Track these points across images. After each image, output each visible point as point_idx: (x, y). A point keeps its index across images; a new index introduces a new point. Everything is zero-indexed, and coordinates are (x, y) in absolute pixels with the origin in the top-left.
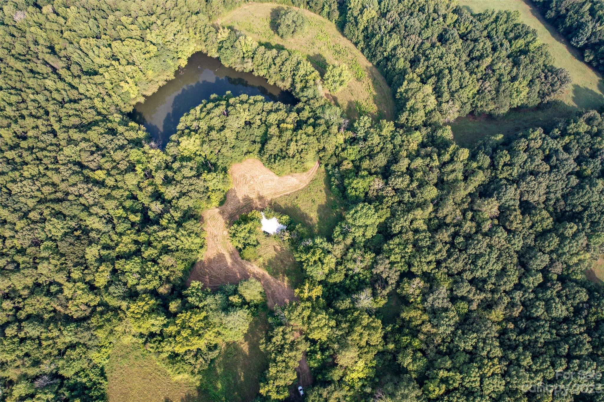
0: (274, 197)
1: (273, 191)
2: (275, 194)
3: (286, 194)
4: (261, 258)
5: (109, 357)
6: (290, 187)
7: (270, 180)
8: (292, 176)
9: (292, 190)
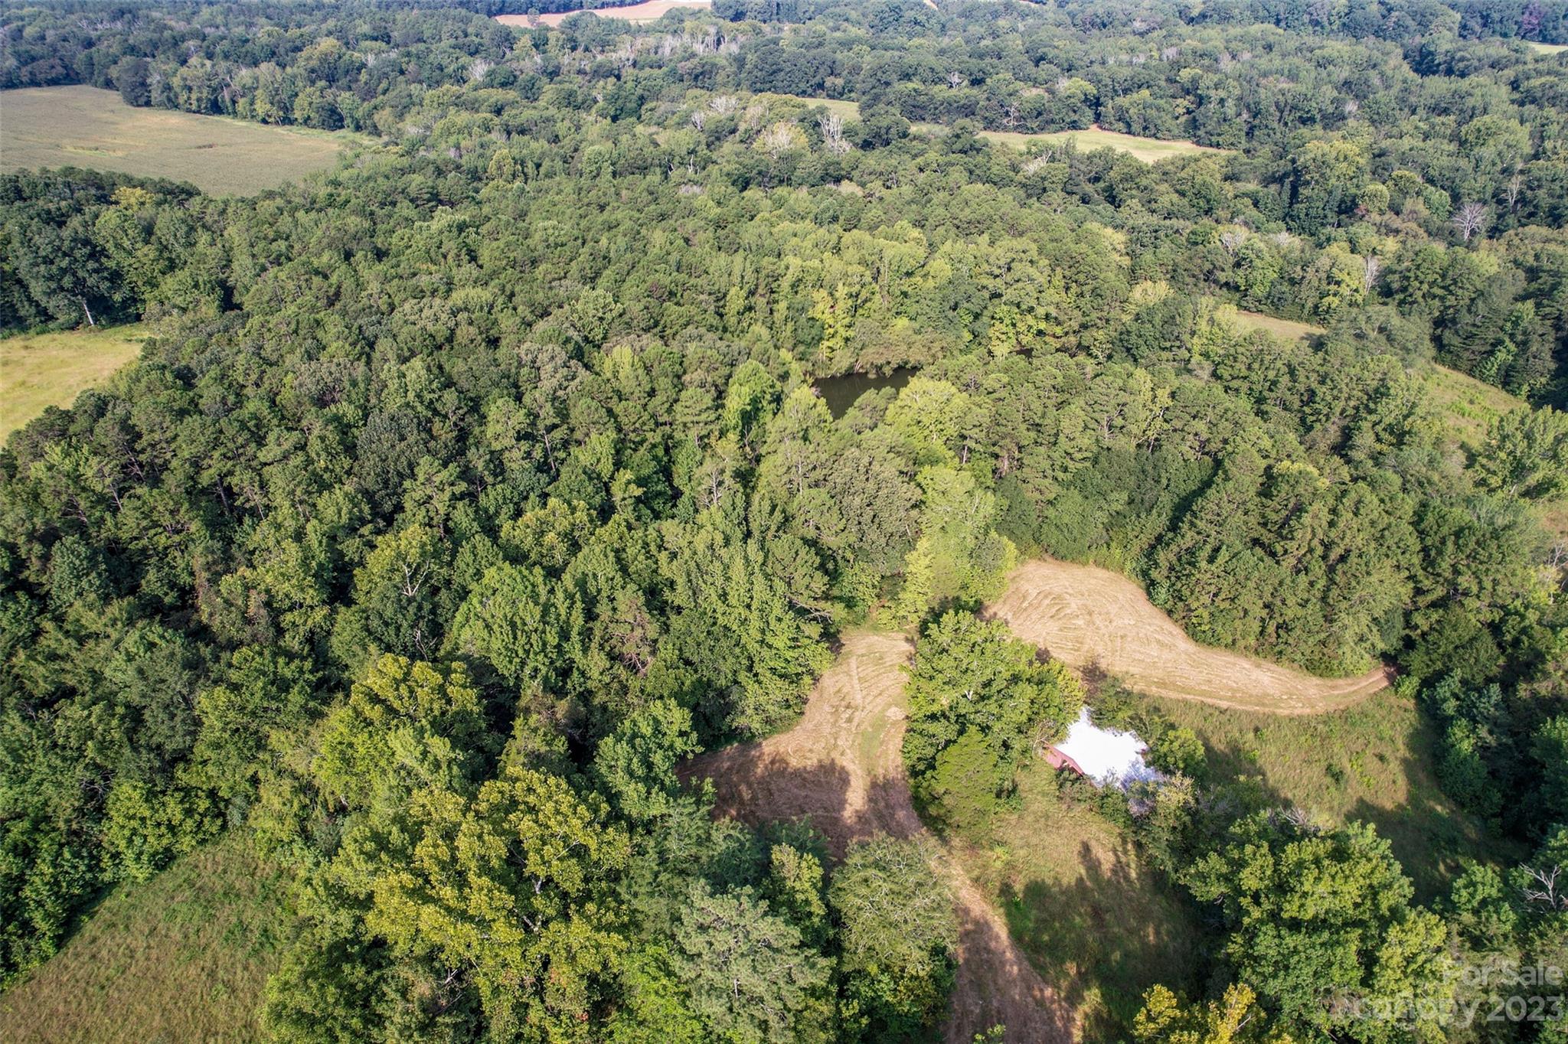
0: (1154, 690)
1: (1157, 674)
2: (1162, 684)
3: (1209, 701)
4: (999, 850)
5: (164, 860)
6: (1238, 690)
7: (1158, 642)
8: (1258, 666)
9: (1241, 702)
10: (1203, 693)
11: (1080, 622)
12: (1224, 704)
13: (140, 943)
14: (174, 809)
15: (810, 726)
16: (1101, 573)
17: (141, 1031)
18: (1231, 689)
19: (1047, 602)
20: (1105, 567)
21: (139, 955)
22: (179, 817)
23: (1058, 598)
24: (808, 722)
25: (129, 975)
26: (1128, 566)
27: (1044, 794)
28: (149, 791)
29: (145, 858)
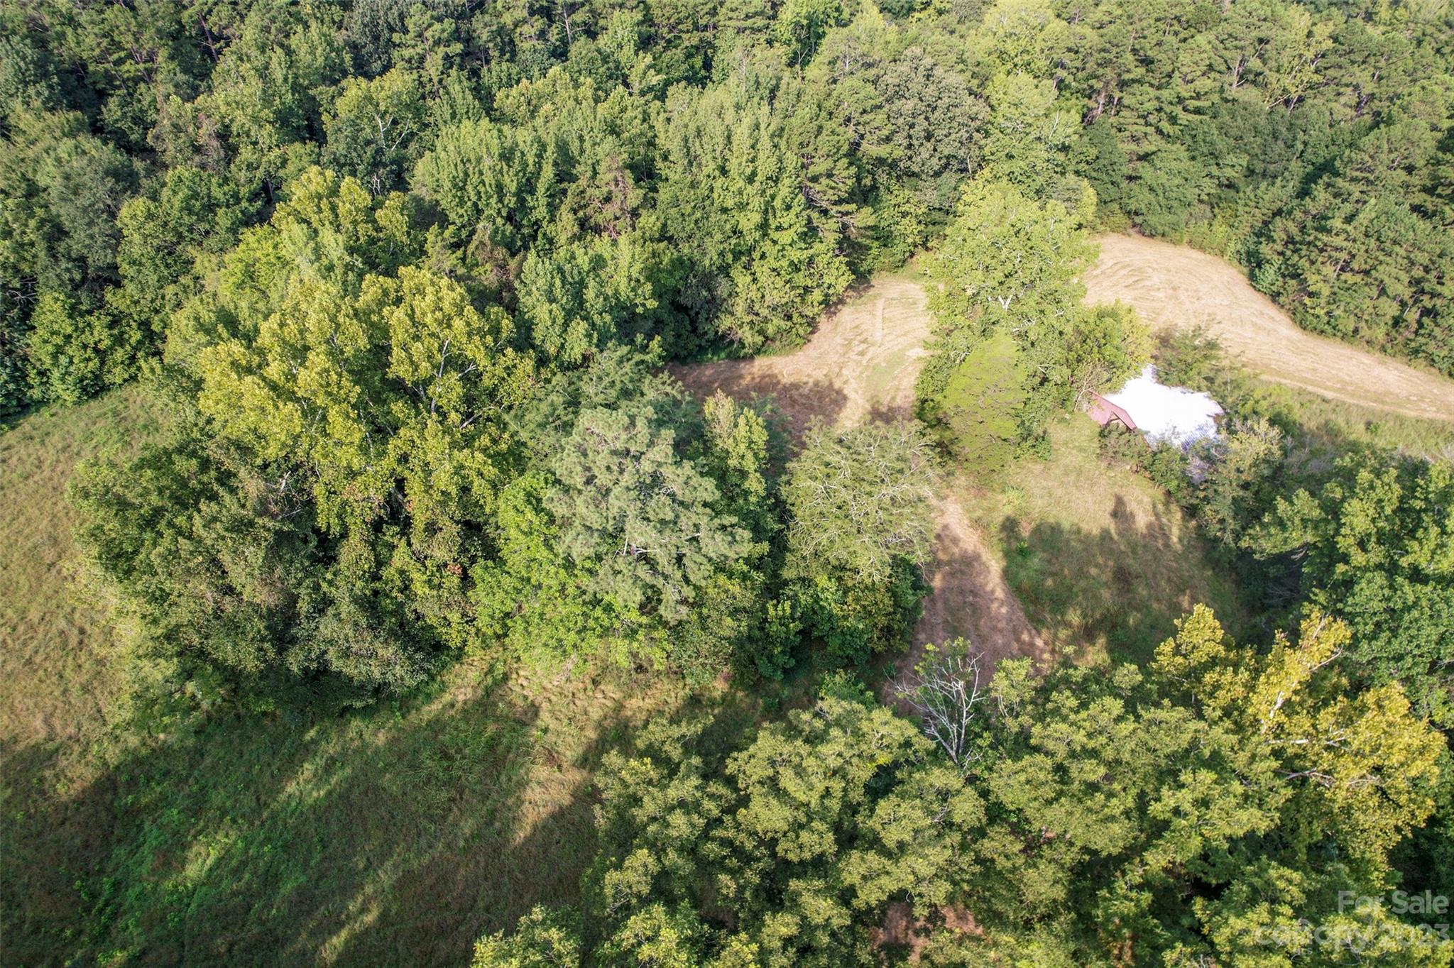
3: (1310, 388)
4: (1012, 494)
5: (94, 388)
6: (1351, 384)
7: (1254, 324)
8: (1382, 363)
9: (1352, 395)
10: (1306, 380)
11: (1161, 295)
12: (1329, 395)
13: (49, 456)
14: (100, 333)
15: (814, 354)
16: (1196, 255)
17: (27, 531)
18: (1345, 383)
19: (1123, 272)
20: (1202, 248)
21: (46, 465)
22: (107, 342)
23: (1139, 270)
24: (811, 351)
25: (31, 481)
26: (1232, 248)
27: (1081, 450)
28: (73, 307)
29: (70, 379)
